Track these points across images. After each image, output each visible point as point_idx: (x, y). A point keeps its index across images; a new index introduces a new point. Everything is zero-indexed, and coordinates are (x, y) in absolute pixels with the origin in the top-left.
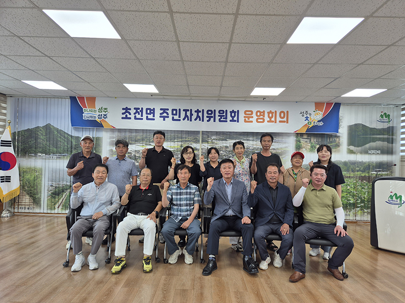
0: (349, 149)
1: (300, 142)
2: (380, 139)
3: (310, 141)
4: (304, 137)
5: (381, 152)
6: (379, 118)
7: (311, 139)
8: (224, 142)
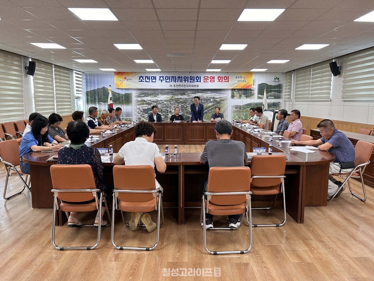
0: (258, 96)
1: (234, 94)
2: (274, 91)
3: (239, 93)
4: (236, 91)
5: (274, 97)
6: (273, 80)
7: (239, 92)
8: (194, 94)
